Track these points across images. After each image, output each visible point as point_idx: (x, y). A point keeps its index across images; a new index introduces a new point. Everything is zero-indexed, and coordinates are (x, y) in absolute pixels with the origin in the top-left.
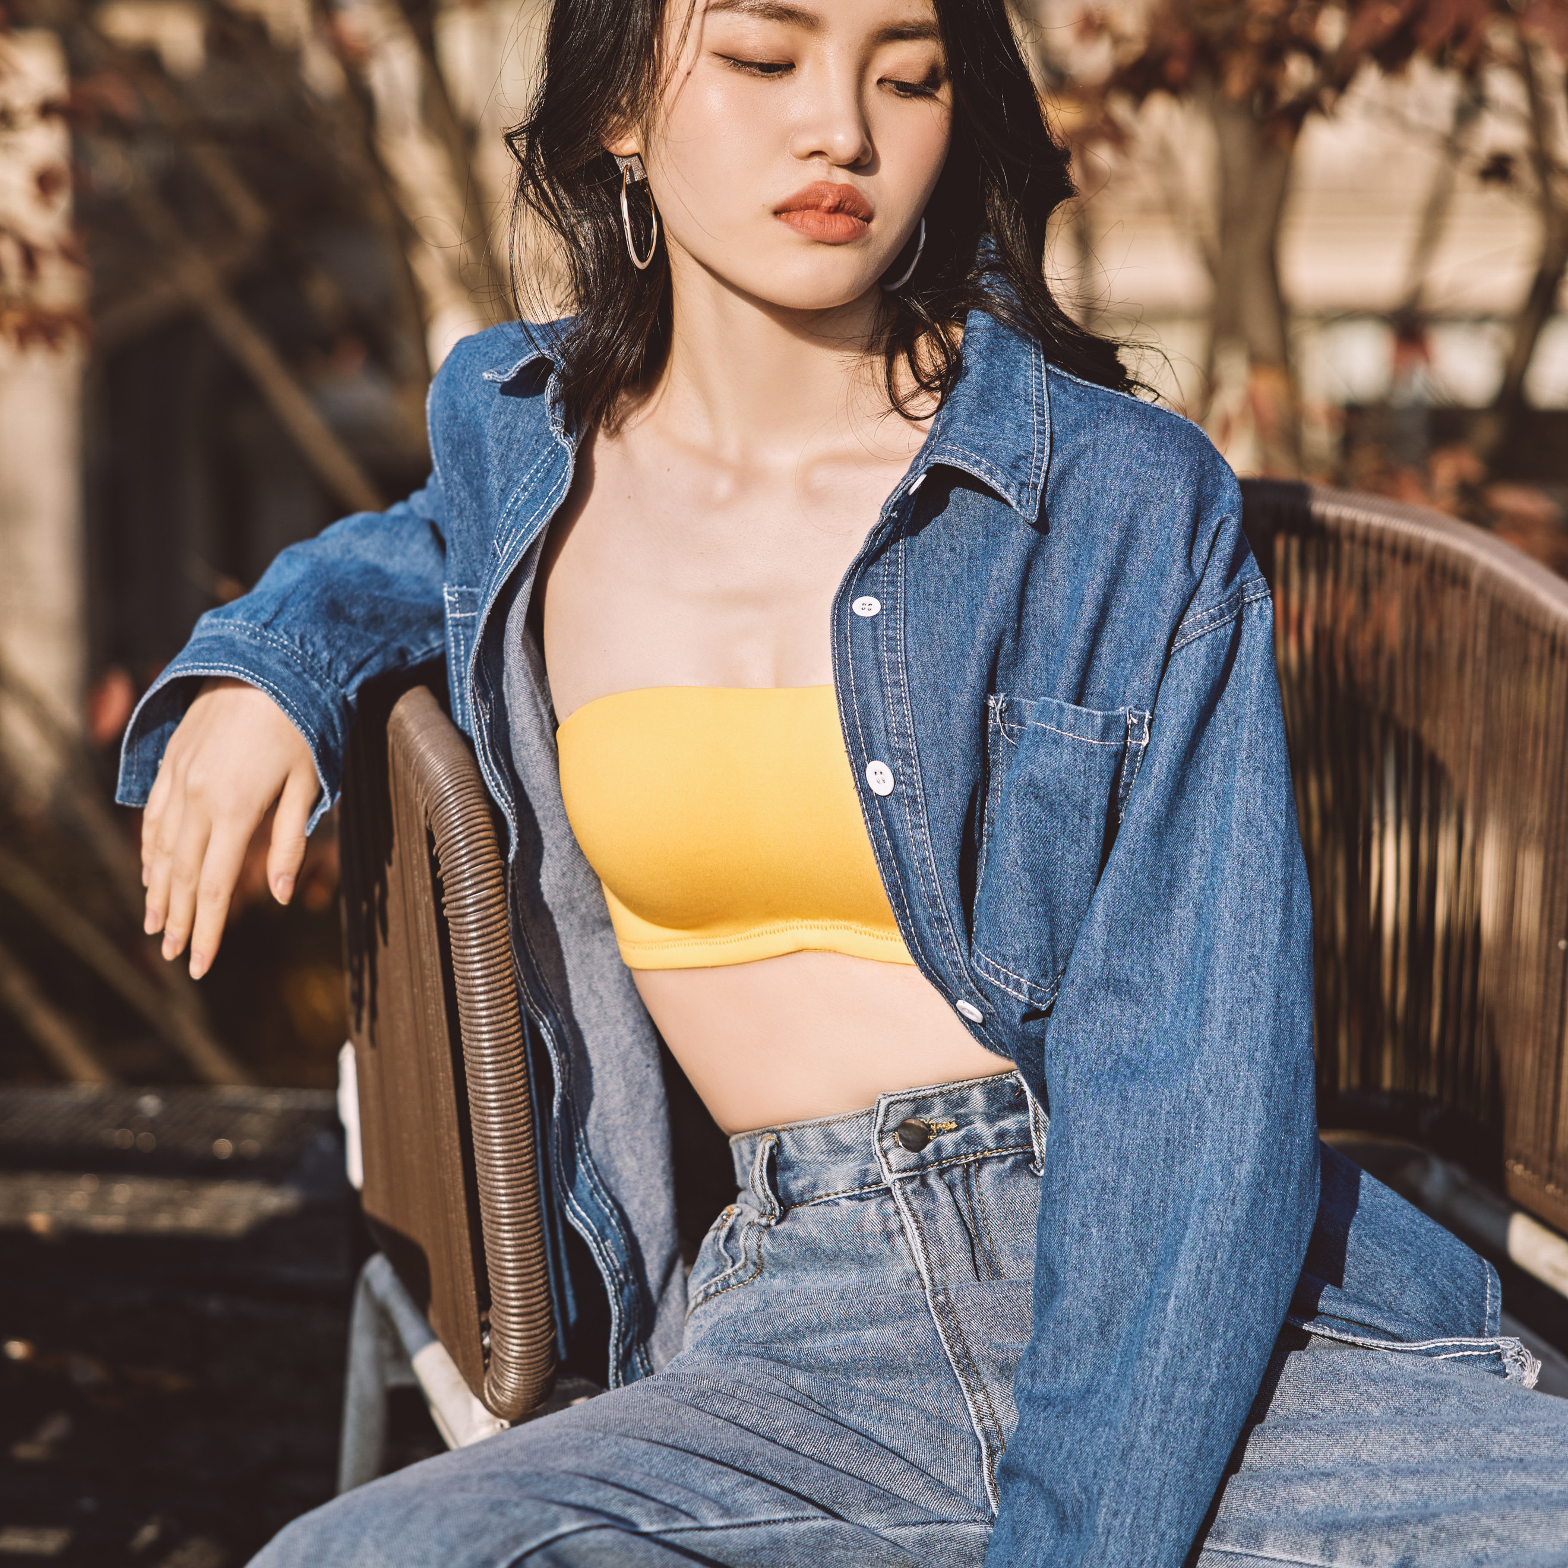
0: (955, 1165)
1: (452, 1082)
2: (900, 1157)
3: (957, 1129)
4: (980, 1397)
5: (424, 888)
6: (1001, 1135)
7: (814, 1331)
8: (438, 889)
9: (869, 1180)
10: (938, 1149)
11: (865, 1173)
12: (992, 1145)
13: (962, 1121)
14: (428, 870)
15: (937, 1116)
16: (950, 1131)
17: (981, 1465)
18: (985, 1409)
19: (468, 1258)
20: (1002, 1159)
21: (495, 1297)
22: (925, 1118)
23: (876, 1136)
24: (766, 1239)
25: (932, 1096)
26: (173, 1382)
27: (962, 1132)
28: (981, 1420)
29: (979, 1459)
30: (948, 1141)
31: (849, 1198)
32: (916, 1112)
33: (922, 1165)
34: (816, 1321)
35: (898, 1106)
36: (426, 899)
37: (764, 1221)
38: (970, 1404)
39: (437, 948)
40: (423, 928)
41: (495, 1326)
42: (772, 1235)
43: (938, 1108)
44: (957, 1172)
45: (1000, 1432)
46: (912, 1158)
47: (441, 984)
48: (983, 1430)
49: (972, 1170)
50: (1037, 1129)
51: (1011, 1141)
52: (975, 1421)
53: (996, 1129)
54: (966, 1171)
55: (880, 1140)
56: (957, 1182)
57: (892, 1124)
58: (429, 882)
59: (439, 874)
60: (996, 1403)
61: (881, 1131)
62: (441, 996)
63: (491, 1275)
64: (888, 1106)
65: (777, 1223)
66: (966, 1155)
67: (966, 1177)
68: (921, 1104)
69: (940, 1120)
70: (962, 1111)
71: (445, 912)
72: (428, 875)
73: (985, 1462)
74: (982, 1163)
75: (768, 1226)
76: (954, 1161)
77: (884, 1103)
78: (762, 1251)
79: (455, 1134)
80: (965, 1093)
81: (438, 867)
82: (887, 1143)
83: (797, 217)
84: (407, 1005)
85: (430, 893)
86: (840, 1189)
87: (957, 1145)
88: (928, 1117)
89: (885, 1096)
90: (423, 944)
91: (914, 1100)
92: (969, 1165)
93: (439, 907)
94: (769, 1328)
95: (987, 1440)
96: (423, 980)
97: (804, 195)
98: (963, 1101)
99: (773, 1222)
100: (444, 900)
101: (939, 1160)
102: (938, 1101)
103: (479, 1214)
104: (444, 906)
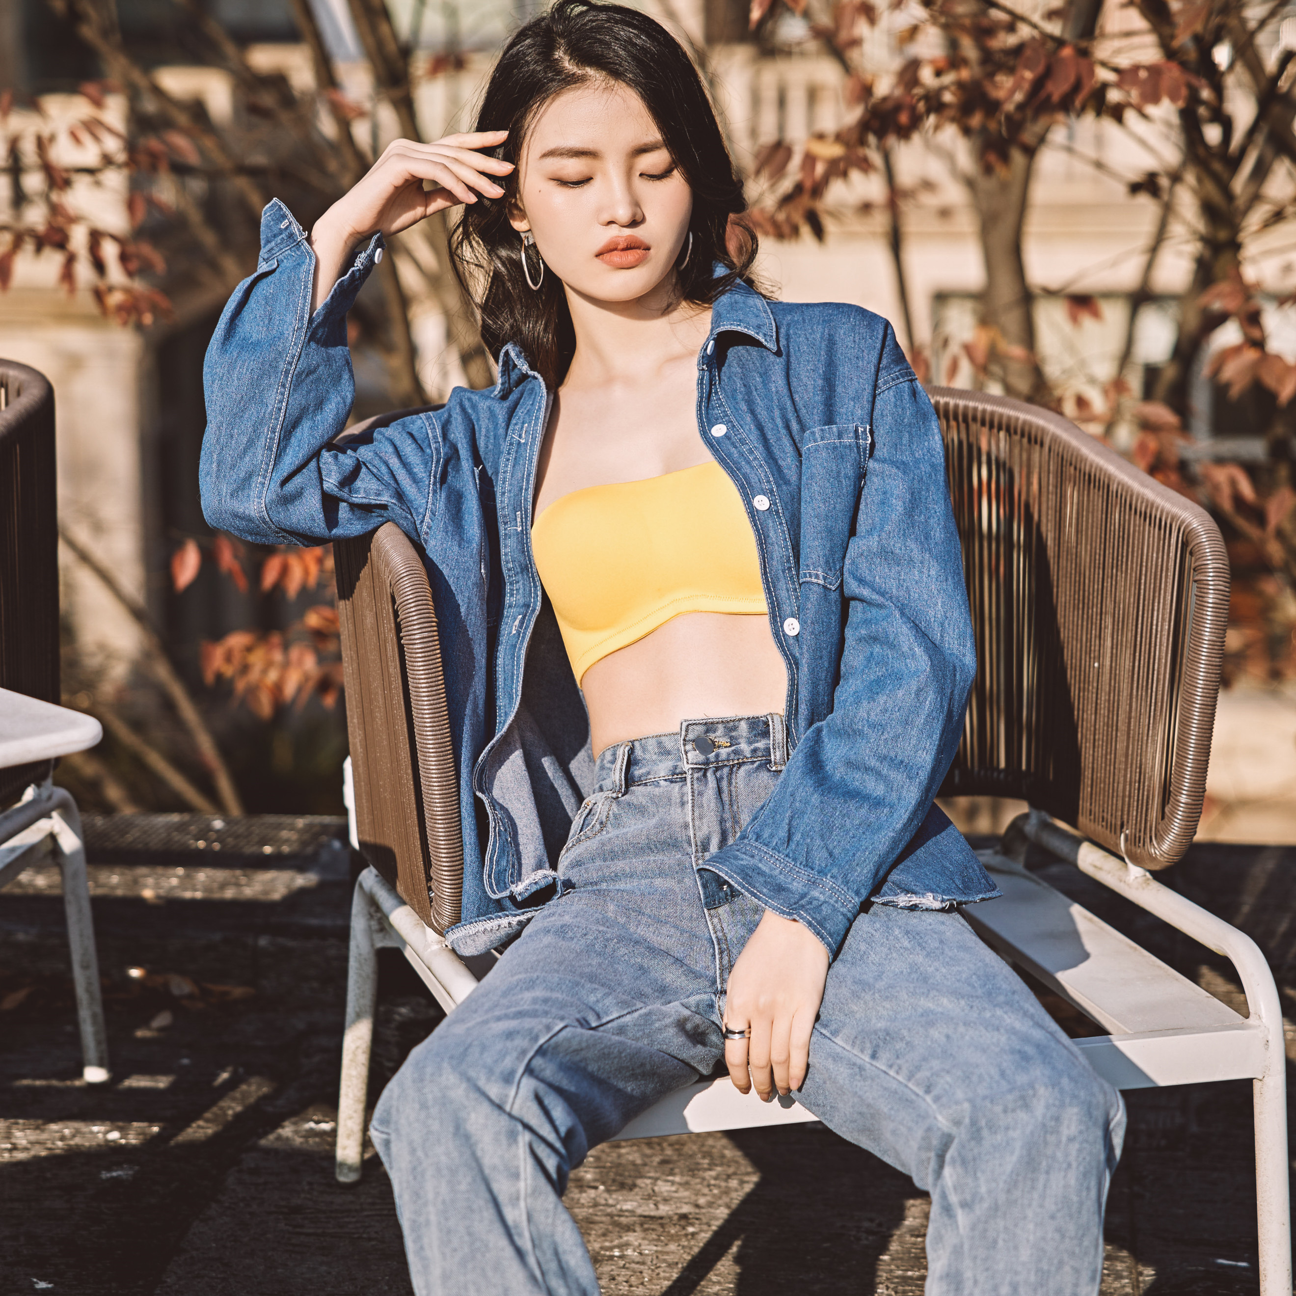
0: (726, 766)
1: (407, 741)
2: (695, 756)
3: (730, 746)
4: (716, 920)
5: (390, 630)
6: (755, 751)
7: (626, 876)
8: (398, 628)
9: (677, 771)
10: (717, 756)
11: (676, 767)
12: (749, 756)
13: (733, 741)
14: (392, 618)
15: (719, 736)
16: (726, 747)
17: (715, 958)
18: (719, 927)
19: (418, 843)
20: (753, 762)
21: (433, 861)
22: (712, 736)
23: (682, 742)
24: (614, 807)
25: (717, 723)
26: (238, 992)
27: (733, 748)
28: (716, 933)
29: (714, 955)
30: (724, 752)
31: (666, 780)
32: (707, 731)
33: (707, 762)
34: (628, 870)
35: (694, 726)
36: (391, 636)
37: (614, 795)
38: (709, 923)
39: (398, 663)
40: (390, 653)
41: (434, 877)
42: (619, 803)
43: (721, 729)
44: (726, 770)
45: (726, 940)
46: (701, 758)
47: (400, 684)
48: (717, 937)
49: (735, 769)
50: (774, 749)
51: (760, 754)
52: (712, 932)
53: (752, 747)
54: (731, 770)
55: (684, 745)
56: (725, 776)
57: (691, 736)
58: (393, 625)
59: (398, 620)
60: (725, 925)
61: (684, 740)
62: (401, 691)
63: (431, 849)
64: (688, 726)
65: (623, 796)
66: (733, 760)
67: (731, 773)
68: (710, 726)
69: (721, 739)
70: (733, 734)
71: (402, 641)
72: (392, 621)
73: (717, 957)
74: (740, 765)
75: (618, 797)
76: (726, 763)
77: (685, 724)
78: (611, 813)
79: (410, 771)
80: (736, 723)
81: (398, 616)
82: (689, 747)
83: (607, 256)
84: (381, 701)
85: (393, 631)
86: (661, 775)
87: (729, 754)
88: (714, 735)
89: (685, 721)
90: (390, 663)
91: (706, 723)
92: (733, 765)
93: (399, 639)
94: (600, 873)
95: (719, 944)
96: (390, 684)
97: (609, 244)
98: (735, 728)
99: (620, 795)
100: (401, 634)
101: (717, 761)
102: (720, 726)
103: (424, 815)
104: (402, 638)
